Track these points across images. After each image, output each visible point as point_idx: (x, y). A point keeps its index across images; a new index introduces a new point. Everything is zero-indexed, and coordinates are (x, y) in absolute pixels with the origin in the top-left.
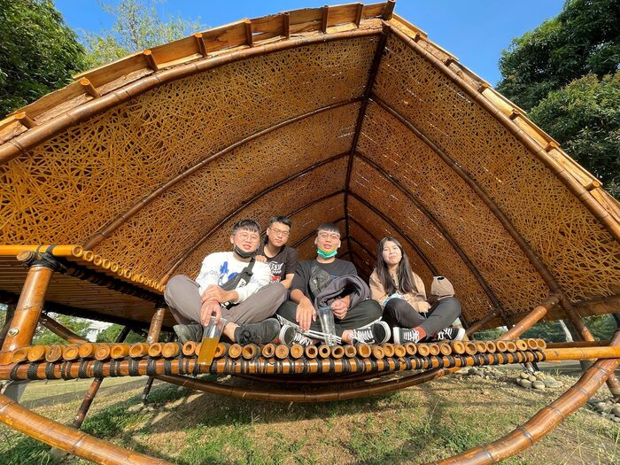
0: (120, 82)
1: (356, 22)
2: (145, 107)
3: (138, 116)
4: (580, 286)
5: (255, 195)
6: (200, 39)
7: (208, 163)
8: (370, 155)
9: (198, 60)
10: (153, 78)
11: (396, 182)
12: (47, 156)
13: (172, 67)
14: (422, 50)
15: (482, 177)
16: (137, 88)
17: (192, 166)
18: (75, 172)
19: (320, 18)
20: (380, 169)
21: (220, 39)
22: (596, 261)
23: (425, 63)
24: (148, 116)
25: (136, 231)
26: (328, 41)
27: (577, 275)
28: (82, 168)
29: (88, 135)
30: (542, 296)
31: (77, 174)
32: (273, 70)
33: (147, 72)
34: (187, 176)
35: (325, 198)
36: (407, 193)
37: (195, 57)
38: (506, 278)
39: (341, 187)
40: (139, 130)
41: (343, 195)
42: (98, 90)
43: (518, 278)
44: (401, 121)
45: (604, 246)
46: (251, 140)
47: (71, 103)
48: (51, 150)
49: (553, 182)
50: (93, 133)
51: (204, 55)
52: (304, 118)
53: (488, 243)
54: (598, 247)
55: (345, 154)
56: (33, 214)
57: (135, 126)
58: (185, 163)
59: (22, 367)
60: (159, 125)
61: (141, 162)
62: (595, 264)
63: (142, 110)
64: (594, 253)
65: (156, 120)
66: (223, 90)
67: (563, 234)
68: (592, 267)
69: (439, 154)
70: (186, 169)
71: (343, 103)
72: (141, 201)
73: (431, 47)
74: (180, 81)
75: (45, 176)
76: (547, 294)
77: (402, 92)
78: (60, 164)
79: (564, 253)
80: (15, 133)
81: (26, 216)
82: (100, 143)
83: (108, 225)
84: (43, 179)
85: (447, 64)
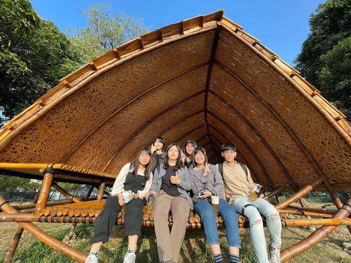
0: (80, 79)
1: (201, 26)
2: (92, 87)
3: (90, 92)
4: (335, 175)
5: (154, 117)
6: (116, 52)
7: (126, 106)
8: (216, 92)
9: (116, 61)
10: (95, 74)
11: (231, 107)
12: (52, 116)
13: (104, 67)
14: (239, 37)
15: (277, 108)
16: (88, 80)
17: (118, 109)
18: (64, 121)
19: (179, 27)
20: (222, 99)
21: (126, 49)
22: (342, 161)
23: (242, 44)
24: (94, 91)
25: (93, 142)
26: (185, 38)
27: (332, 168)
28: (67, 119)
29: (68, 105)
30: (314, 177)
31: (65, 122)
32: (156, 58)
33: (92, 72)
34: (116, 114)
35: (193, 115)
36: (238, 113)
37: (115, 60)
38: (294, 165)
39: (202, 109)
40: (91, 98)
41: (204, 112)
42: (71, 84)
43: (301, 166)
44: (231, 74)
45: (346, 153)
46: (148, 92)
47: (60, 92)
48: (53, 114)
49: (316, 114)
50: (70, 103)
51: (119, 58)
52: (176, 77)
53: (283, 145)
54: (343, 153)
55: (203, 92)
56: (48, 141)
57: (89, 96)
58: (114, 108)
59: (42, 217)
60: (100, 94)
61: (93, 111)
62: (342, 163)
63: (92, 89)
64: (341, 157)
65: (98, 92)
66: (130, 72)
67: (323, 144)
68: (341, 164)
69: (253, 94)
70: (116, 110)
71: (199, 67)
72: (95, 128)
73: (245, 35)
74: (108, 73)
75: (52, 125)
76: (317, 177)
77: (231, 59)
78: (57, 119)
79: (325, 155)
80: (38, 109)
81: (45, 143)
82: (73, 107)
83: (80, 141)
84: (51, 126)
85: (254, 45)
